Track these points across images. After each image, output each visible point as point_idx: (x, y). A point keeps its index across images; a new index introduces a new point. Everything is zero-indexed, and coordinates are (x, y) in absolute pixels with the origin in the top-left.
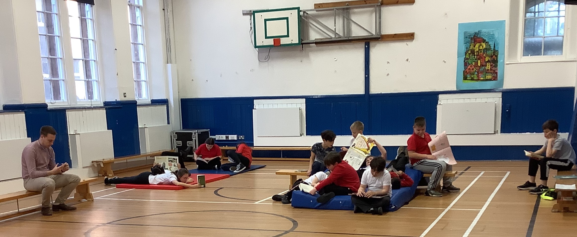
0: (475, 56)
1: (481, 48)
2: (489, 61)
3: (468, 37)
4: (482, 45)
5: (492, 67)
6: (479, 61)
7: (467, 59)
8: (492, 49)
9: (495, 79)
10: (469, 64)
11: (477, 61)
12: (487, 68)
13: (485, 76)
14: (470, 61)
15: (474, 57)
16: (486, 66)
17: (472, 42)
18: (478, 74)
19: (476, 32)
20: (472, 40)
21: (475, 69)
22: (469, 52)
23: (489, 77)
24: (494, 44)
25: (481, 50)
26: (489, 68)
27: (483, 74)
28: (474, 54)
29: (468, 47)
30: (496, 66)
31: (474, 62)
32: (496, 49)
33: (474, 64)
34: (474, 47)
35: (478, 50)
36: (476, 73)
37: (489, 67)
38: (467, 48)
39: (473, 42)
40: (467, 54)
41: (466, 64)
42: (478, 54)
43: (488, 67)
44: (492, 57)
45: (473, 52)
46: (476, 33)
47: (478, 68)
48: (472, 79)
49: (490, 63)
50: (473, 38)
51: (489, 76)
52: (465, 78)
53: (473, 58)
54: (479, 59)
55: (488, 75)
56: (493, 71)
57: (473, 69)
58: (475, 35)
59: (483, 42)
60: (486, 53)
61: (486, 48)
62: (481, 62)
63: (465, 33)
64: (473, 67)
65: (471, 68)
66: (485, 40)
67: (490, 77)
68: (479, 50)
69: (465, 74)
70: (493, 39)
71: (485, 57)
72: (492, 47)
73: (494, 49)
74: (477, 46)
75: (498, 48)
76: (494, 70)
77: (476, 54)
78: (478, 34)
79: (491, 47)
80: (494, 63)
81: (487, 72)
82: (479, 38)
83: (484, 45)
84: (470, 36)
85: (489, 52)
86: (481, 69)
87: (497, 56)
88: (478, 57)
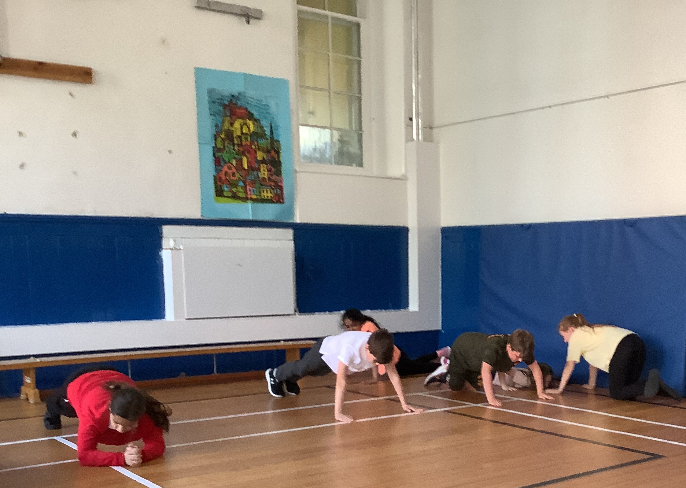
0: (234, 146)
1: (245, 130)
2: (263, 161)
3: (217, 101)
4: (246, 124)
5: (271, 175)
6: (245, 159)
7: (220, 150)
8: (268, 137)
9: (279, 199)
10: (225, 162)
11: (241, 159)
12: (261, 175)
13: (260, 193)
14: (226, 156)
15: (232, 147)
16: (259, 170)
17: (226, 113)
18: (246, 186)
19: (232, 94)
20: (224, 108)
21: (238, 175)
22: (223, 136)
23: (267, 194)
24: (271, 127)
25: (246, 134)
26: (266, 177)
27: (256, 188)
28: (233, 141)
29: (220, 125)
30: (279, 173)
31: (235, 158)
32: (275, 138)
33: (234, 164)
34: (232, 125)
35: (239, 133)
36: (241, 184)
37: (266, 173)
38: (217, 126)
39: (228, 114)
40: (219, 140)
41: (218, 162)
42: (239, 143)
43: (264, 173)
44: (268, 152)
45: (229, 136)
46: (233, 96)
47: (243, 173)
48: (234, 197)
49: (267, 165)
50: (228, 106)
51: (267, 192)
52: (219, 193)
53: (232, 150)
54: (244, 154)
55: (265, 191)
56: (273, 183)
57: (234, 175)
58: (231, 100)
59: (250, 119)
60: (256, 143)
61: (256, 133)
62: (248, 159)
63: (211, 92)
64: (234, 170)
65: (230, 172)
66: (253, 115)
67: (269, 195)
68: (242, 133)
69: (219, 183)
70: (267, 115)
71: (256, 152)
72: (268, 133)
73: (272, 138)
74: (237, 124)
75: (278, 135)
76: (274, 181)
77: (236, 142)
78: (237, 98)
79: (266, 133)
80: (274, 167)
81: (262, 183)
82: (240, 108)
83: (251, 123)
84: (221, 99)
85: (263, 142)
86: (252, 177)
87: (278, 152)
88: (241, 149)
